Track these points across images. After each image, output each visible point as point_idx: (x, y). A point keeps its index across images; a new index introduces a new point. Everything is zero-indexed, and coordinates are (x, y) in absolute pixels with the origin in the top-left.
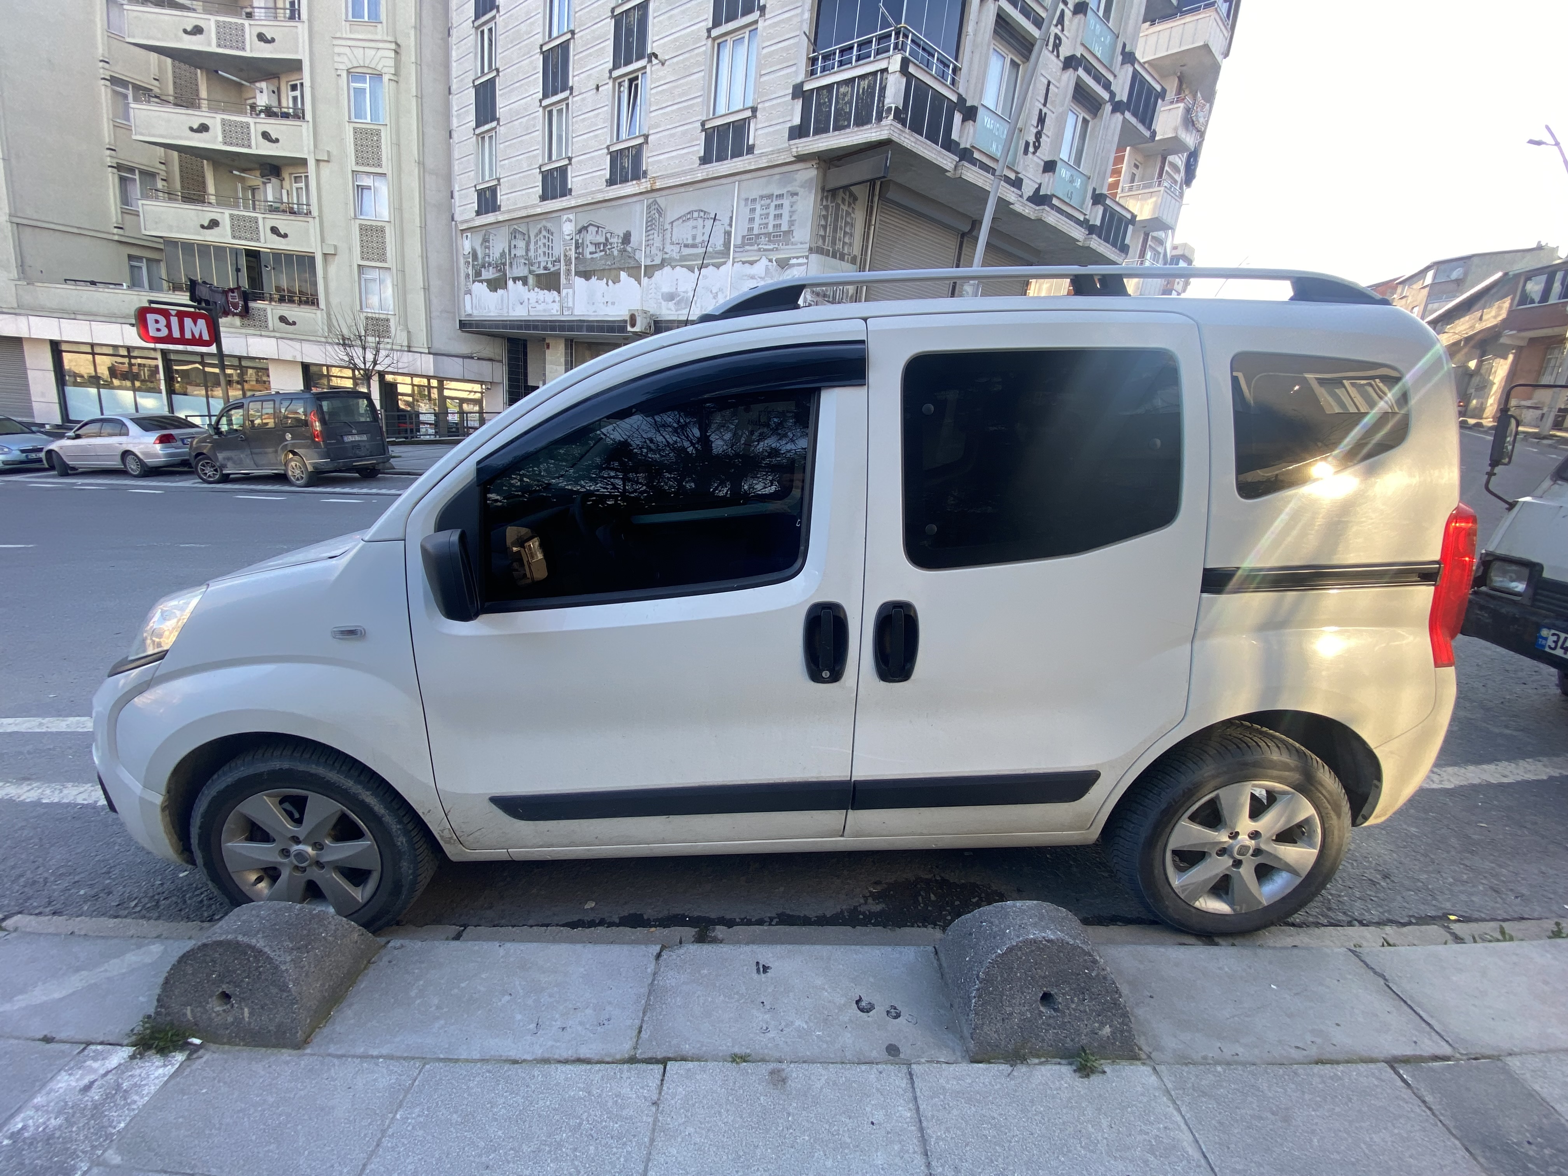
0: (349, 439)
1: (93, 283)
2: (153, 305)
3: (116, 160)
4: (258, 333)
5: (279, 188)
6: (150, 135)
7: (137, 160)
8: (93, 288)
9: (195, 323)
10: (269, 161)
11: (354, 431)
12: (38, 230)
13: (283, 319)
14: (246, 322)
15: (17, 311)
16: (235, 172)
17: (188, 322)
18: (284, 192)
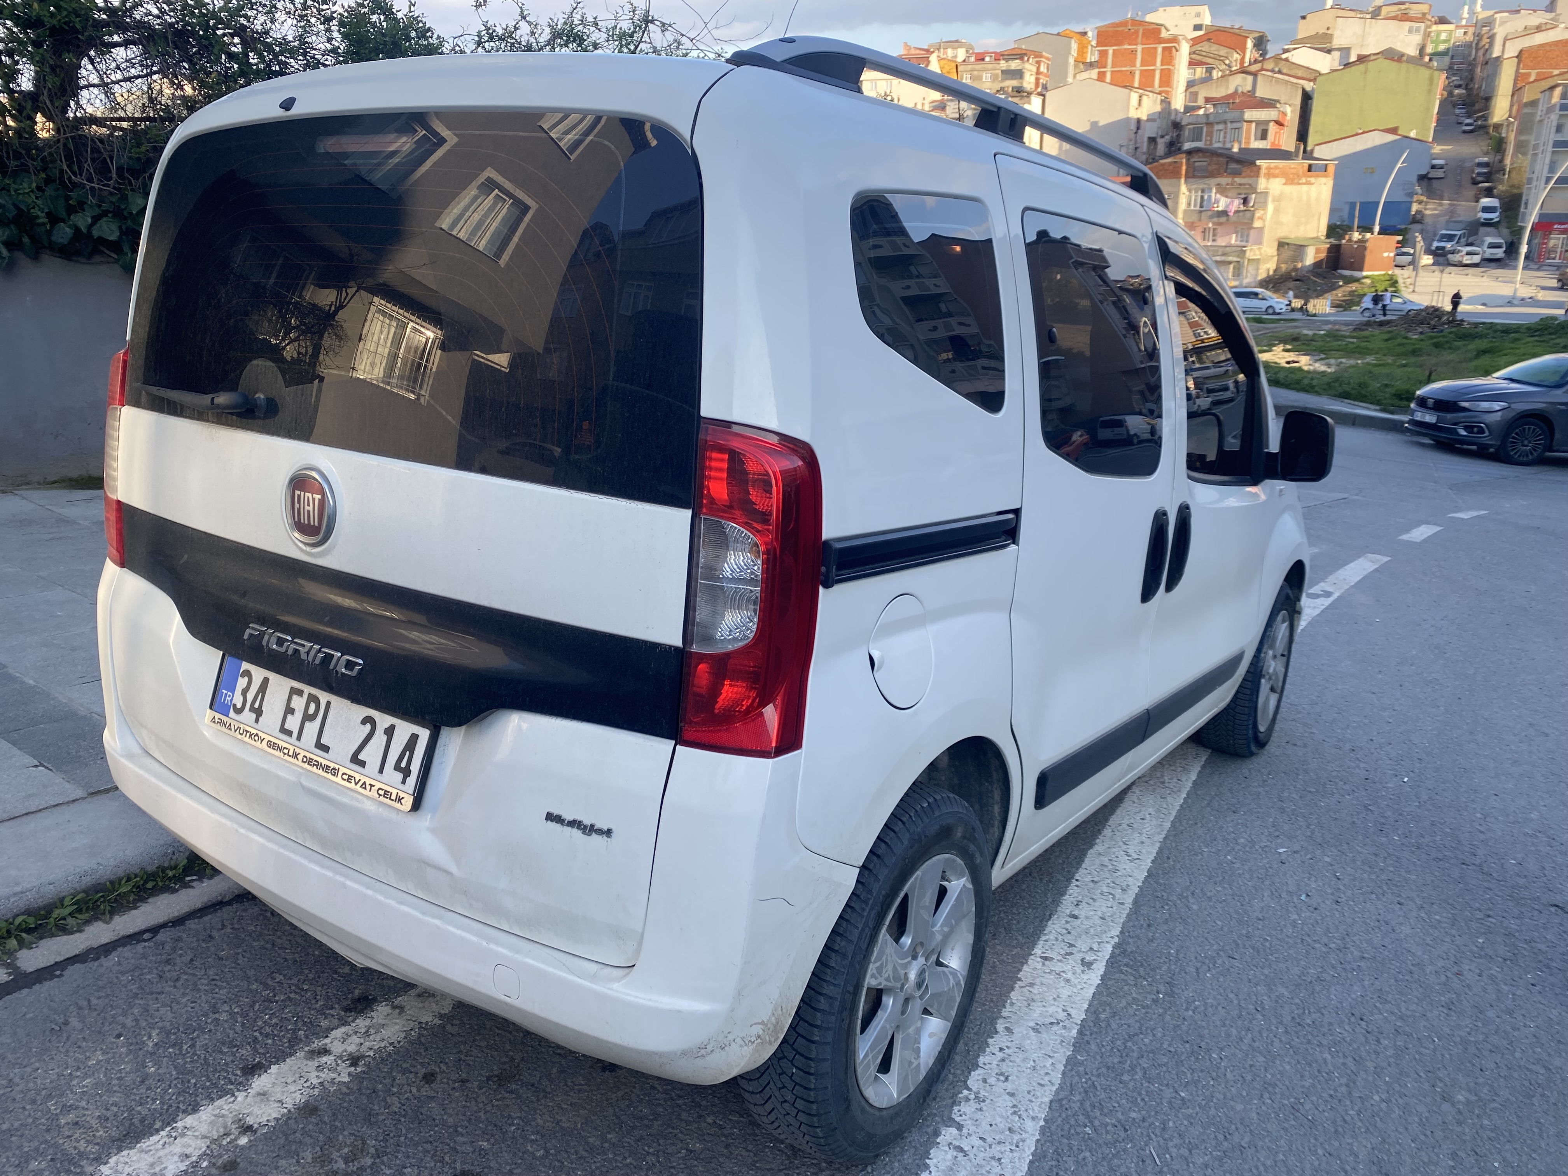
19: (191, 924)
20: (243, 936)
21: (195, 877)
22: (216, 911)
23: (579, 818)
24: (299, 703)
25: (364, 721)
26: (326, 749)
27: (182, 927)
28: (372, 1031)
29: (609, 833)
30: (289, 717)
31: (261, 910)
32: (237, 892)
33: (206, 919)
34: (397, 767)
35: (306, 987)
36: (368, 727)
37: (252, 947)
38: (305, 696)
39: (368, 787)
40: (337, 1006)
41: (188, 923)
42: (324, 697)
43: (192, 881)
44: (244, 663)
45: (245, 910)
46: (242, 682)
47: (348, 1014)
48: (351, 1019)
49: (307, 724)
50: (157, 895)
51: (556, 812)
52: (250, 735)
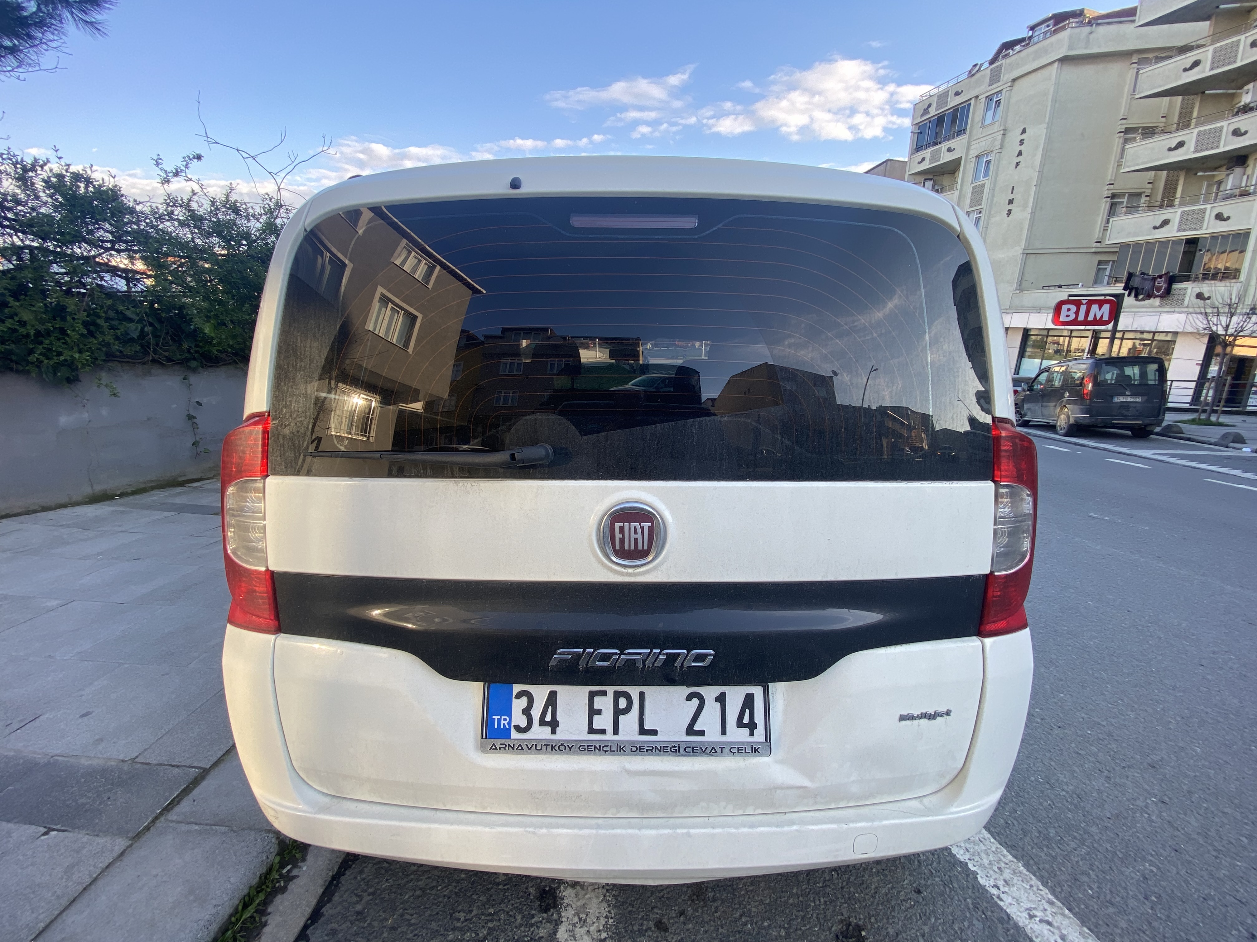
0: (1117, 399)
1: (1060, 286)
2: (1071, 298)
3: (1111, 192)
4: (1172, 310)
5: (1242, 174)
6: (1134, 166)
7: (1128, 187)
8: (1060, 290)
9: (1100, 308)
10: (1235, 154)
11: (1127, 393)
12: (1039, 255)
13: (1200, 296)
14: (1165, 301)
15: (1008, 311)
16: (1199, 174)
17: (1095, 307)
18: (1245, 177)
19: (327, 910)
20: (387, 896)
21: (289, 867)
22: (337, 886)
23: (924, 711)
24: (605, 704)
25: (689, 698)
26: (654, 732)
27: (322, 919)
28: (583, 916)
29: (948, 713)
30: (596, 718)
31: (374, 864)
32: (340, 860)
33: (336, 898)
34: (740, 724)
35: (492, 911)
36: (695, 702)
37: (407, 902)
38: (611, 695)
39: (719, 750)
40: (533, 912)
41: (324, 910)
42: (634, 691)
43: (289, 871)
44: (515, 686)
45: (361, 872)
46: (519, 704)
47: (550, 913)
48: (555, 916)
49: (622, 718)
50: (272, 901)
51: (905, 712)
52: (553, 748)
